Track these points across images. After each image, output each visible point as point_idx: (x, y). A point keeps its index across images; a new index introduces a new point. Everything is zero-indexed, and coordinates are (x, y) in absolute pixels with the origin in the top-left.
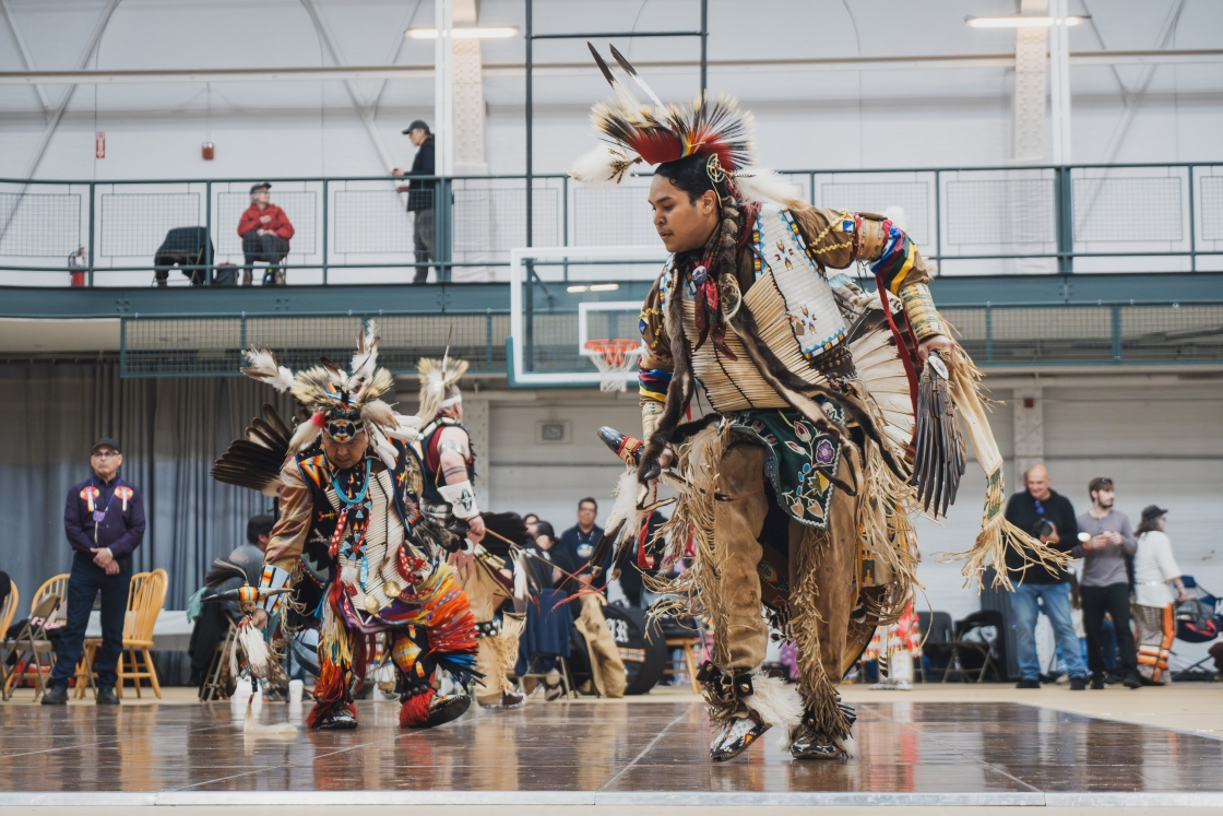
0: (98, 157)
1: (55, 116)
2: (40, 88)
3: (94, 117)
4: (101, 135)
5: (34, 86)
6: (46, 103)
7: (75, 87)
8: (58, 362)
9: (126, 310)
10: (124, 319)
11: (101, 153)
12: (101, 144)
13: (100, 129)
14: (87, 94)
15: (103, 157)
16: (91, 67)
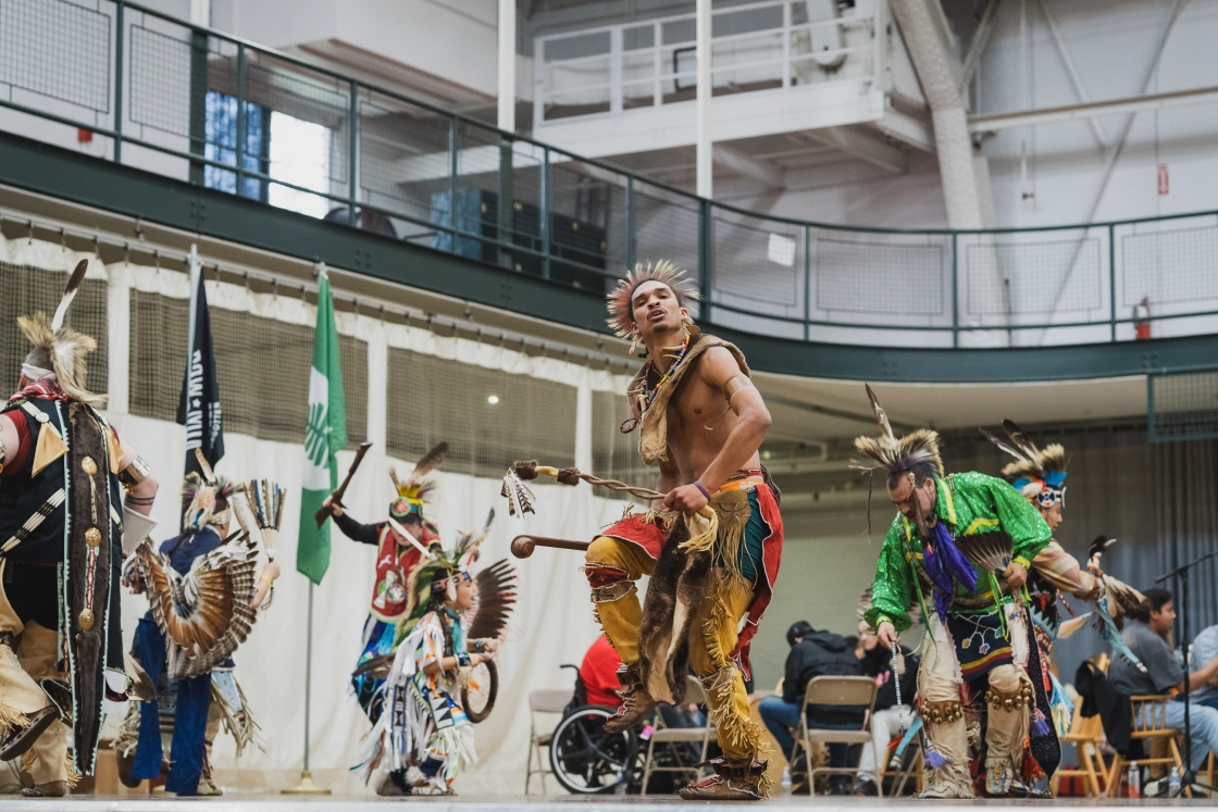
0: (1160, 193)
1: (1114, 151)
2: (1096, 123)
3: (1156, 148)
4: (1163, 168)
5: (1089, 120)
6: (1102, 137)
7: (1132, 117)
8: (1116, 429)
9: (1154, 366)
10: (1151, 376)
11: (1163, 189)
12: (1163, 178)
13: (1163, 160)
14: (1148, 122)
15: (1167, 192)
16: (1151, 91)
